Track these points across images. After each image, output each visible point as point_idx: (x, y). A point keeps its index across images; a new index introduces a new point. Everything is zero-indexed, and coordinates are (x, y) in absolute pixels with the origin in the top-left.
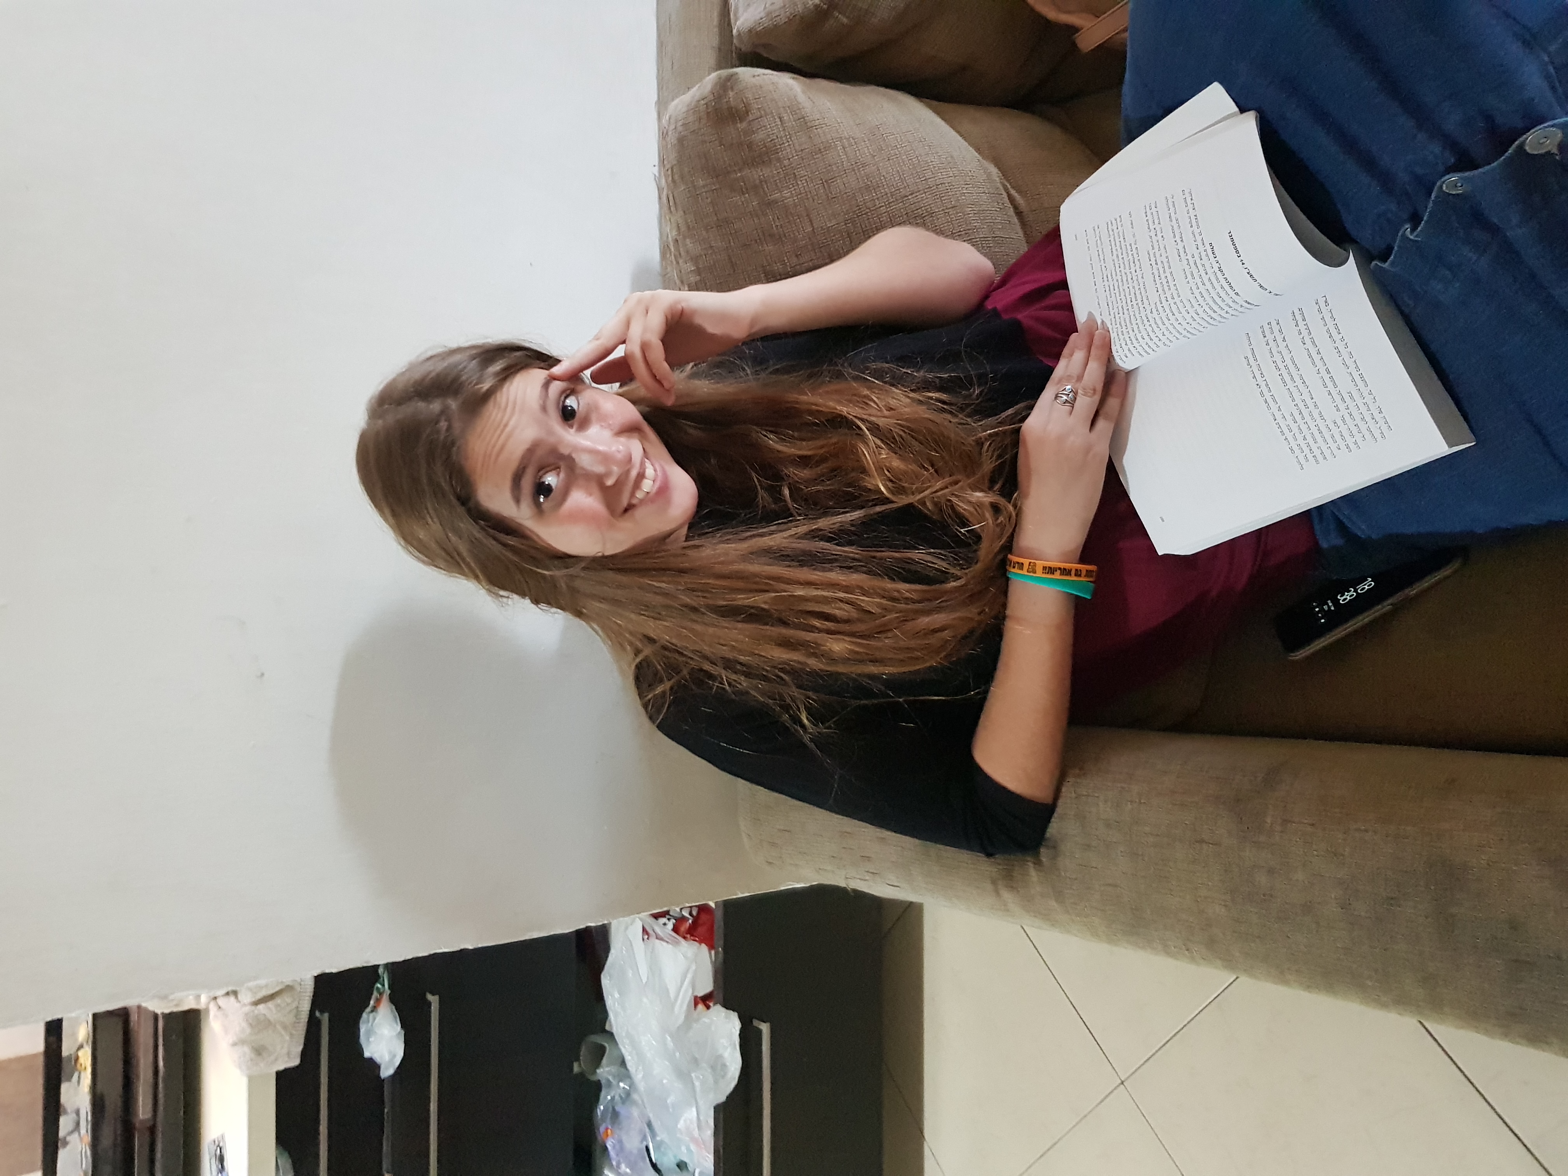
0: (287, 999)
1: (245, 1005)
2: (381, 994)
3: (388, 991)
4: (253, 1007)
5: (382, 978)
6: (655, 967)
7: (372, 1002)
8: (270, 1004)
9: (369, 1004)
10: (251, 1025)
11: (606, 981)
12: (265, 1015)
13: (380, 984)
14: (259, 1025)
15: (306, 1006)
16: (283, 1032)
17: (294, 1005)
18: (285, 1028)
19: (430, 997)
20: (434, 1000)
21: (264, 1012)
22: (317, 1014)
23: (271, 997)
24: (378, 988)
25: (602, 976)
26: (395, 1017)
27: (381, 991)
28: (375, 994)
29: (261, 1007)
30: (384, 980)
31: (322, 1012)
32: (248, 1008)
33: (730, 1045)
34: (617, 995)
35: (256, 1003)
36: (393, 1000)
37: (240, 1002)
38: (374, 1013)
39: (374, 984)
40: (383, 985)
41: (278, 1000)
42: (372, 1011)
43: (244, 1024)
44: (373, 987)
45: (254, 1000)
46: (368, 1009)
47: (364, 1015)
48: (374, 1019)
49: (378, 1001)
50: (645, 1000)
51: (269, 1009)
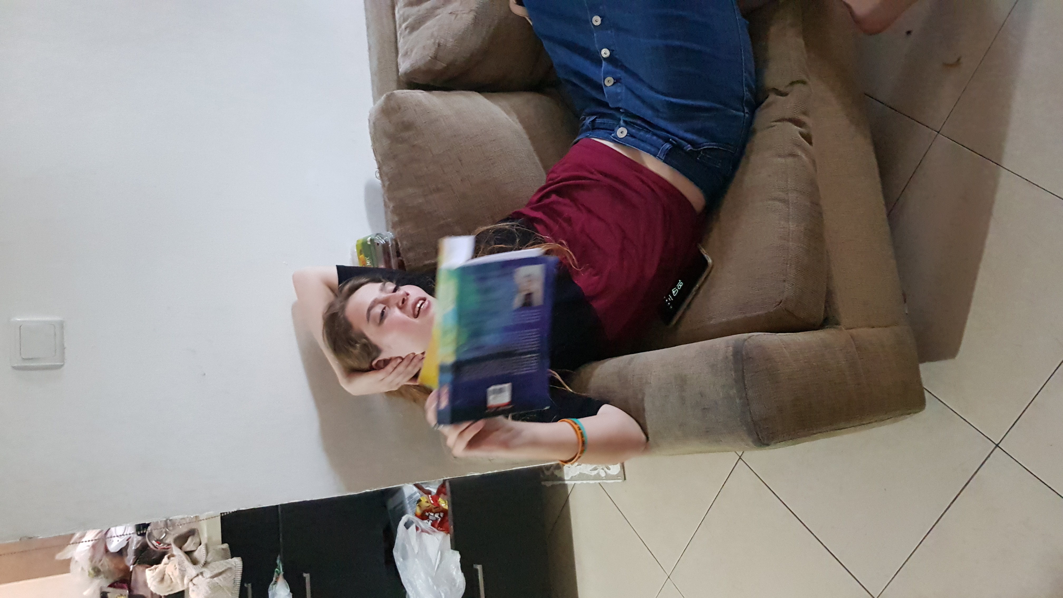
0: (229, 574)
1: (207, 578)
2: (279, 574)
3: (282, 573)
4: (211, 579)
5: (278, 566)
6: (422, 547)
7: (274, 579)
8: (220, 577)
9: (272, 580)
10: (210, 588)
11: (397, 554)
12: (218, 583)
13: (278, 569)
14: (214, 588)
15: (239, 578)
16: (228, 592)
17: (233, 577)
18: (228, 589)
19: (305, 575)
20: (307, 576)
21: (218, 582)
22: (245, 585)
23: (220, 574)
24: (277, 571)
25: (393, 551)
26: (287, 586)
27: (279, 572)
28: (276, 574)
29: (215, 579)
30: (280, 567)
31: (247, 583)
32: (209, 580)
33: (455, 567)
34: (401, 560)
35: (213, 577)
36: (285, 577)
37: (204, 577)
38: (275, 585)
39: (275, 569)
40: (280, 570)
41: (224, 575)
42: (274, 584)
43: (207, 588)
44: (274, 571)
45: (211, 575)
46: (273, 583)
47: (271, 586)
48: (276, 587)
49: (277, 578)
50: (416, 560)
51: (220, 580)
